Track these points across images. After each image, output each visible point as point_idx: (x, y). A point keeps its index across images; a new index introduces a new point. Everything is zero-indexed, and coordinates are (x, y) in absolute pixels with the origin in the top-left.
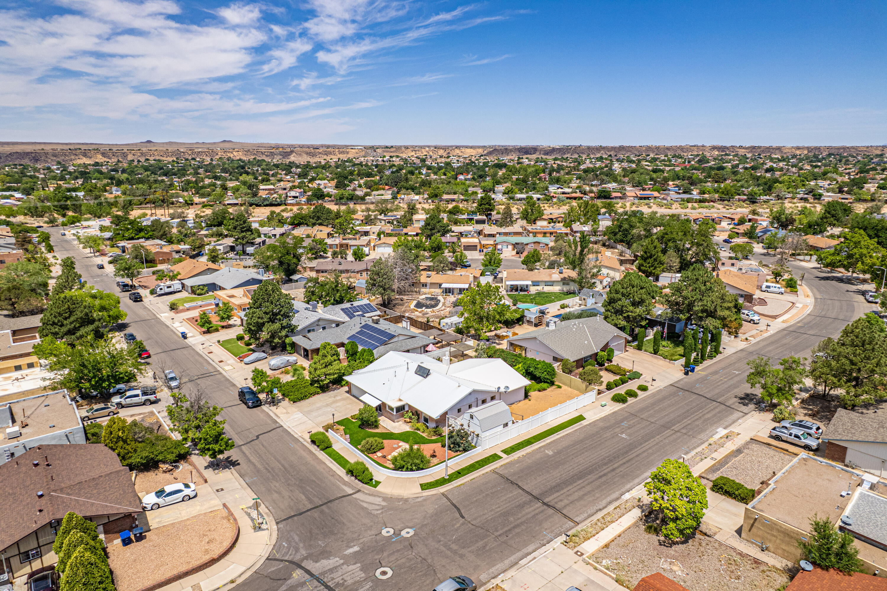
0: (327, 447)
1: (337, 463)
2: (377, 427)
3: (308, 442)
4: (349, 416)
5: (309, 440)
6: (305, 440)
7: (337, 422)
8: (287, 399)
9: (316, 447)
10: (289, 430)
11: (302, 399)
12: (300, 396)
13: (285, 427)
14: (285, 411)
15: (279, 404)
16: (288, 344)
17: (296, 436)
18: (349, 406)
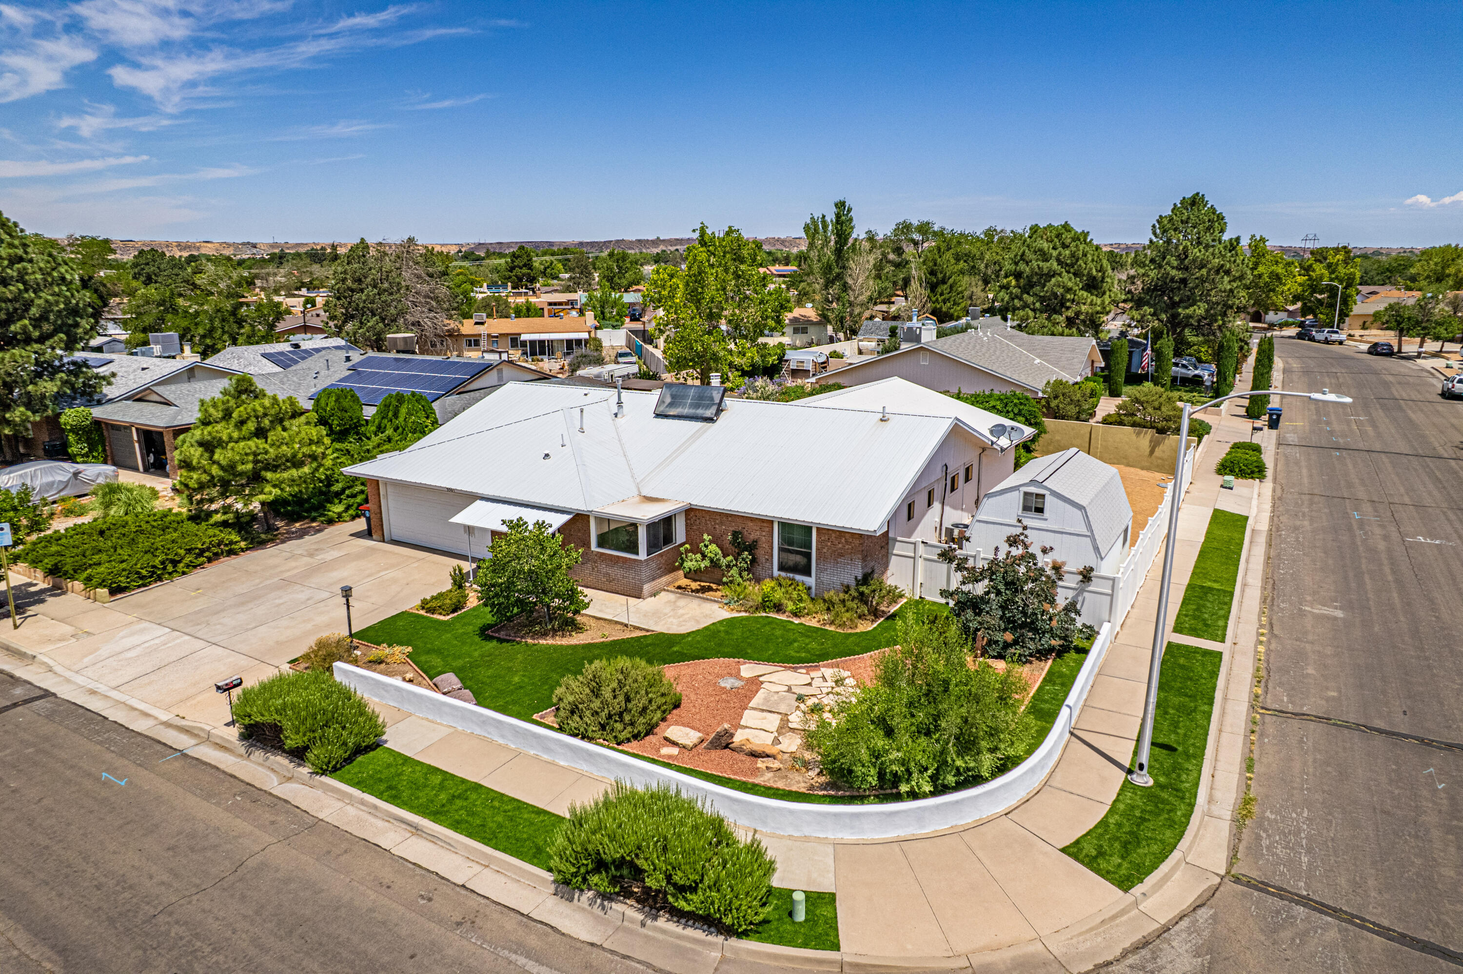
0: (359, 750)
1: (456, 826)
2: (571, 625)
3: (222, 747)
4: (411, 604)
5: (233, 733)
6: (207, 739)
7: (363, 635)
8: (78, 585)
9: (281, 761)
10: (94, 705)
11: (156, 575)
12: (142, 563)
13: (65, 692)
14: (67, 629)
15: (32, 610)
16: (75, 430)
17: (140, 725)
18: (391, 574)
